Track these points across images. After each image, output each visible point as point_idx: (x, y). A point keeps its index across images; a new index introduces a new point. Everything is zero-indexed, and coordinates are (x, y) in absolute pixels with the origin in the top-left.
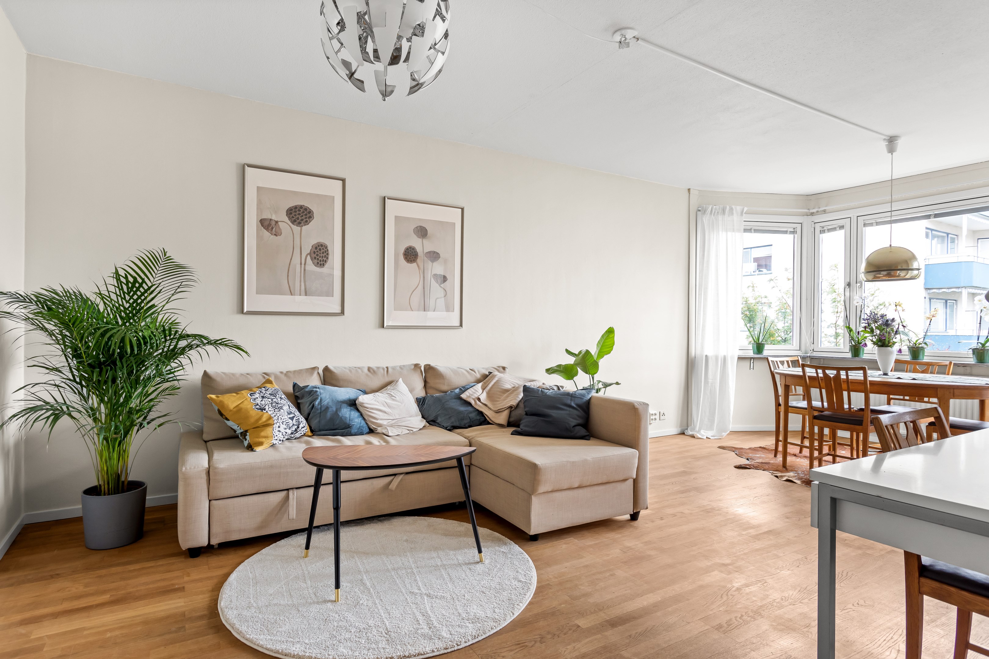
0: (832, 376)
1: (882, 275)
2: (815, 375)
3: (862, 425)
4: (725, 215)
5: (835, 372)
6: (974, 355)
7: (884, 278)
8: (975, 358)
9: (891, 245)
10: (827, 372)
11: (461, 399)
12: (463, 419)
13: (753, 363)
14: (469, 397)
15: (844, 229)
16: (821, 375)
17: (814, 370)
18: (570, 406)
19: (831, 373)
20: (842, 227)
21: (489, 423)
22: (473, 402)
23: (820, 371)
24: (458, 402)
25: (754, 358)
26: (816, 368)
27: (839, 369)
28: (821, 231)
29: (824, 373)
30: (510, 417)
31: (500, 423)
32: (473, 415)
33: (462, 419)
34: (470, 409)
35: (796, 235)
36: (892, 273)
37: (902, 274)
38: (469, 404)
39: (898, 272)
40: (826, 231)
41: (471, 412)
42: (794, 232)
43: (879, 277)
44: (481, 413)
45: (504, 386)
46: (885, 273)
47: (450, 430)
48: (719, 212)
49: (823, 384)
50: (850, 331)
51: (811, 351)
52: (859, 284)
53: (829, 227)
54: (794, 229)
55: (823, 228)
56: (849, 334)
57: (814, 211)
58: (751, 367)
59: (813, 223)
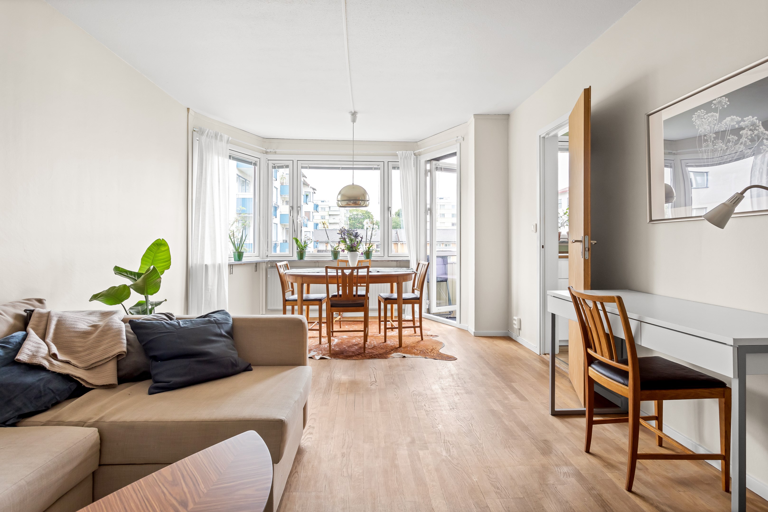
0: (347, 274)
1: (352, 203)
2: (335, 274)
3: (364, 307)
4: (217, 140)
5: (350, 271)
6: (365, 255)
7: (352, 205)
8: (365, 256)
9: (353, 184)
10: (345, 271)
11: (20, 364)
12: (41, 397)
13: (232, 268)
14: (34, 356)
15: (288, 168)
16: (340, 274)
17: (335, 271)
18: (221, 335)
19: (347, 272)
20: (287, 167)
21: (89, 390)
22: (46, 364)
23: (340, 271)
24: (15, 370)
25: (232, 265)
26: (337, 268)
27: (353, 269)
28: (273, 167)
29: (343, 272)
30: (118, 370)
31: (108, 383)
32: (57, 385)
33: (38, 397)
34: (43, 375)
35: (256, 167)
36: (357, 202)
37: (362, 203)
38: (40, 368)
39: (360, 201)
40: (276, 167)
41: (49, 381)
42: (255, 164)
43: (349, 204)
44: (67, 378)
45: (78, 327)
46: (352, 201)
47: (14, 425)
48: (213, 136)
49: (340, 281)
50: (297, 241)
51: (266, 256)
52: (299, 208)
53: (278, 165)
54: (256, 162)
55: (274, 165)
56: (297, 243)
57: (268, 151)
58: (231, 272)
59: (267, 160)
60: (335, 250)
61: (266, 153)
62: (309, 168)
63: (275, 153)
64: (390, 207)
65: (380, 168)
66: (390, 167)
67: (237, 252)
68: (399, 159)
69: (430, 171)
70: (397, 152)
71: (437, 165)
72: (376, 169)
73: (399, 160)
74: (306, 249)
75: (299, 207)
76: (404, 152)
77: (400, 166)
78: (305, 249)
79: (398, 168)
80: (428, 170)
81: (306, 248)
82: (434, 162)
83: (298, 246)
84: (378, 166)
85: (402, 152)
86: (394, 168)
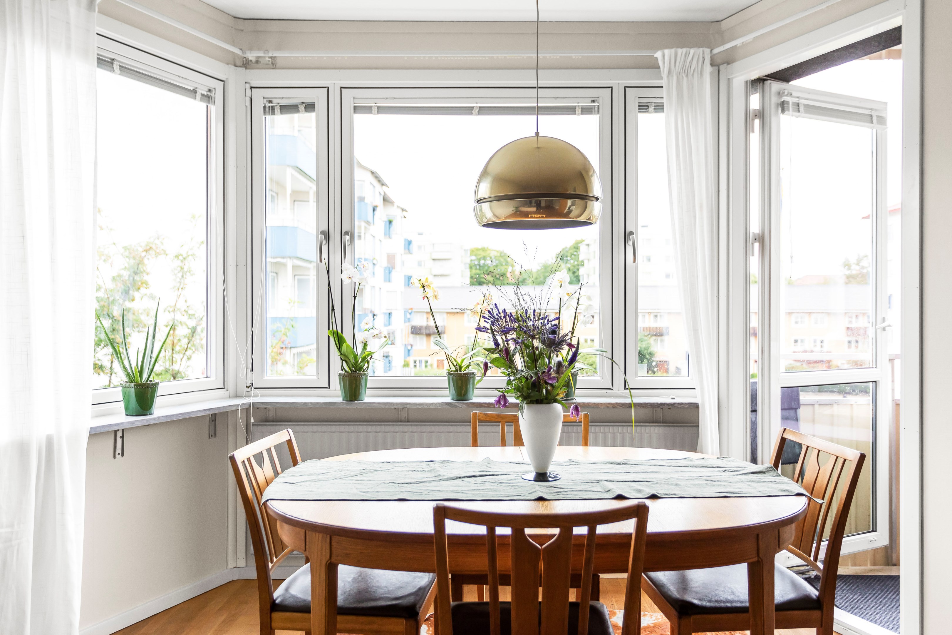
9: (537, 134)
13: (122, 437)
19: (542, 533)
20: (310, 107)
25: (127, 429)
28: (267, 109)
35: (213, 108)
40: (277, 110)
42: (208, 98)
46: (536, 202)
50: (340, 341)
51: (248, 387)
52: (348, 237)
53: (283, 102)
54: (210, 91)
55: (270, 102)
56: (339, 349)
57: (251, 56)
58: (119, 451)
59: (248, 86)
60: (461, 368)
61: (246, 64)
62: (378, 112)
63: (273, 64)
64: (631, 233)
65: (598, 106)
66: (632, 105)
67: (132, 385)
68: (665, 75)
69: (761, 114)
70: (658, 55)
71: (786, 93)
72: (586, 111)
73: (663, 82)
74: (368, 367)
75: (347, 233)
76: (680, 51)
77: (664, 101)
78: (366, 365)
79: (659, 107)
80: (754, 110)
81: (368, 362)
82: (775, 86)
83: (344, 358)
84: (593, 101)
85: (673, 50)
86: (643, 107)
